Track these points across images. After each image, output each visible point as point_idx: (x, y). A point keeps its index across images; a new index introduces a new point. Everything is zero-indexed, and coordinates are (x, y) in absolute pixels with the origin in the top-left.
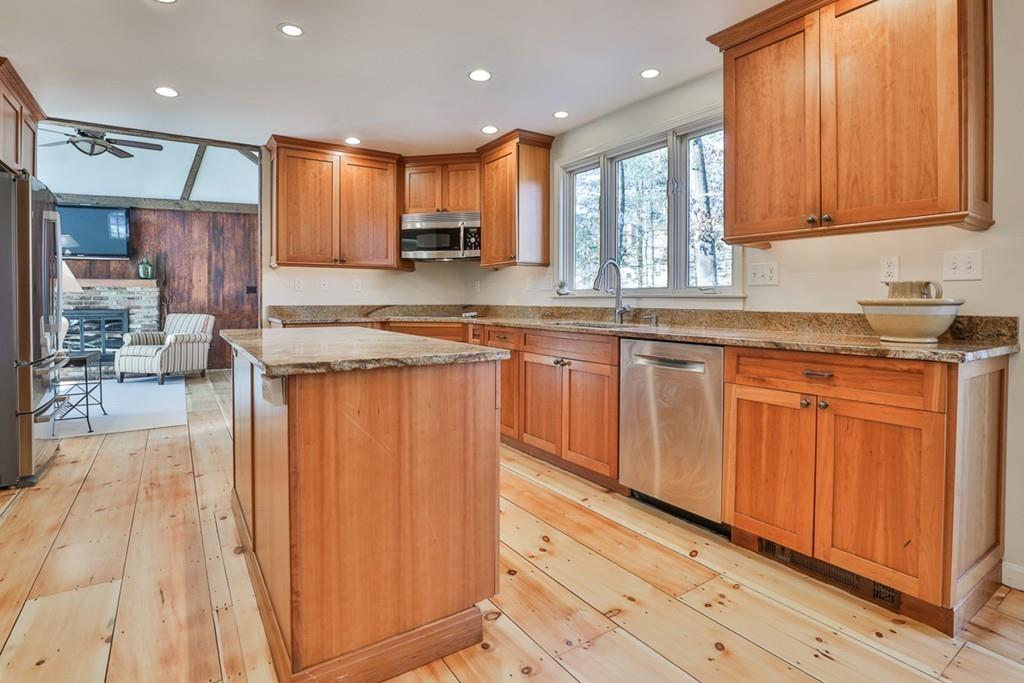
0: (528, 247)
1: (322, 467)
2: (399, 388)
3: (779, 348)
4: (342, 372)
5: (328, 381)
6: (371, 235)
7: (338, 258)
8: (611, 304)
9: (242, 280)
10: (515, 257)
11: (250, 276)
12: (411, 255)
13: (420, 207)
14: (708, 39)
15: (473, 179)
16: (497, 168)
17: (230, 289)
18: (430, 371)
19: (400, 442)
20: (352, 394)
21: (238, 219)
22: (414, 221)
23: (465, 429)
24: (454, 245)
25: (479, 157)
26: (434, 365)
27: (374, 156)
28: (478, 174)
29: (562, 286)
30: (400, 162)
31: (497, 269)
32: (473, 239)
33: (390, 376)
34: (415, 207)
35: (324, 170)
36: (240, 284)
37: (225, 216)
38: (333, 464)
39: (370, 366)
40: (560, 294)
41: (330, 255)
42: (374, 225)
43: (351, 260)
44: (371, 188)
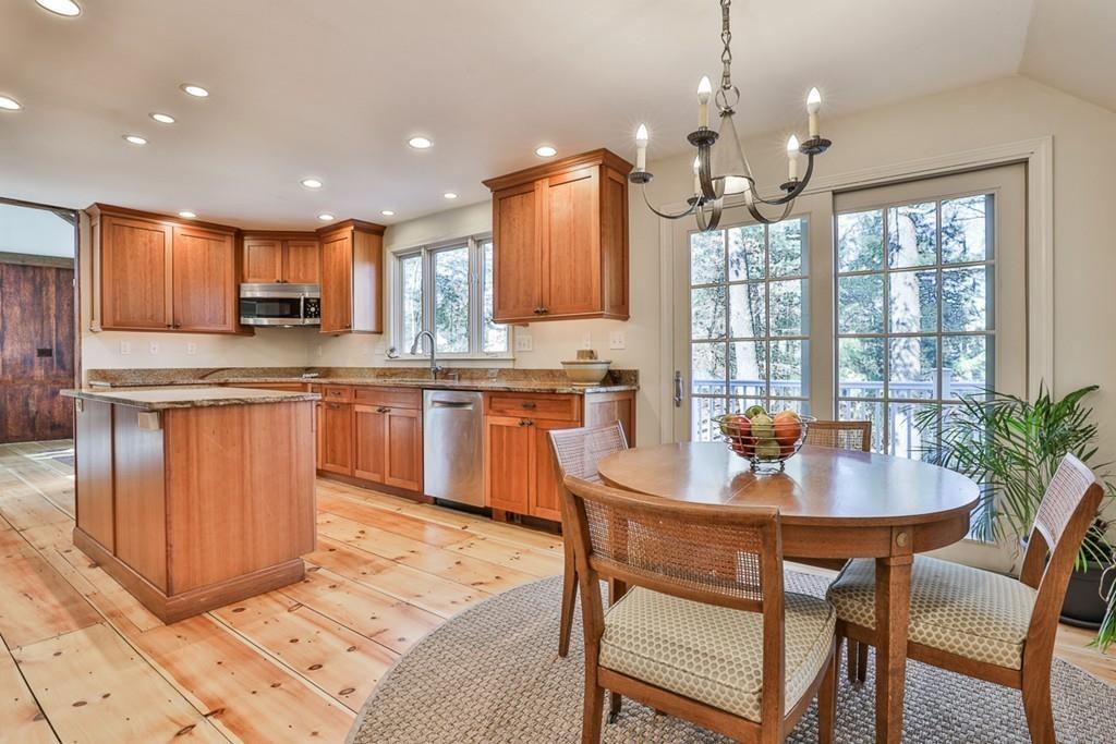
0: (362, 317)
1: (188, 467)
2: (242, 417)
3: (509, 391)
4: (202, 407)
5: (192, 413)
6: (207, 302)
7: (171, 323)
8: (428, 365)
9: (31, 342)
10: (350, 327)
11: (42, 336)
12: (251, 321)
13: (260, 277)
14: (484, 182)
15: (313, 255)
16: (335, 249)
17: (12, 350)
18: (264, 407)
19: (243, 451)
20: (208, 421)
21: (24, 272)
22: (252, 290)
23: (290, 443)
24: (294, 313)
25: (319, 236)
26: (267, 403)
27: (209, 228)
28: (317, 253)
29: (392, 350)
30: (239, 235)
31: (337, 336)
32: (314, 307)
33: (235, 410)
34: (255, 277)
35: (155, 239)
36: (27, 346)
37: (5, 268)
38: (195, 464)
39: (221, 403)
40: (391, 357)
41: (162, 321)
42: (210, 293)
43: (185, 325)
44: (207, 258)
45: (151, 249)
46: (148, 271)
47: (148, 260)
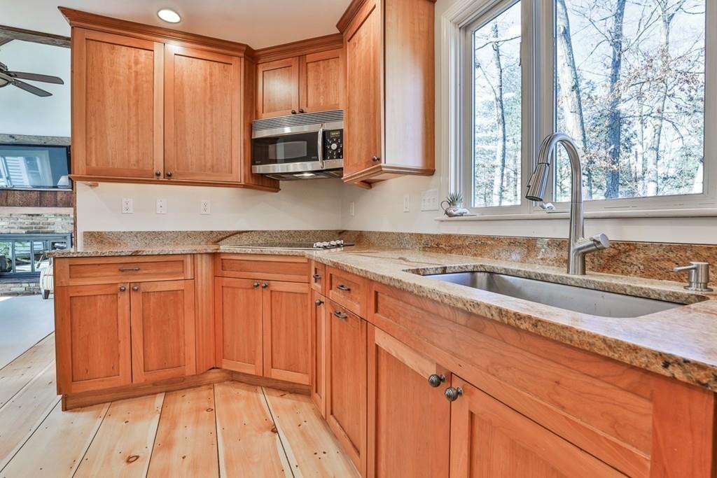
7: (161, 172)
12: (262, 169)
13: (274, 110)
15: (336, 70)
16: (359, 40)
24: (312, 154)
25: (342, 39)
27: (212, 46)
29: (453, 202)
34: (270, 110)
35: (142, 59)
40: (450, 215)
41: (151, 169)
42: (212, 132)
43: (181, 175)
44: (208, 85)
45: (136, 73)
46: (132, 103)
47: (132, 87)
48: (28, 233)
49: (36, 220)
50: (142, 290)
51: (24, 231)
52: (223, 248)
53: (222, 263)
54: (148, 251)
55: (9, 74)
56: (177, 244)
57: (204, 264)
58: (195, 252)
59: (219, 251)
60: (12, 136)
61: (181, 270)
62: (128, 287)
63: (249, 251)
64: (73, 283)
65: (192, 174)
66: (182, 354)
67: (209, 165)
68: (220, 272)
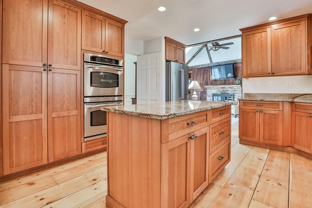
7: (270, 72)
35: (263, 36)
41: (266, 72)
42: (291, 54)
43: (277, 72)
44: (289, 36)
45: (261, 40)
46: (260, 51)
47: (260, 46)
48: (221, 93)
49: (224, 89)
50: (263, 112)
51: (220, 93)
52: (296, 100)
53: (295, 106)
54: (266, 99)
55: (220, 46)
56: (276, 98)
57: (287, 106)
58: (283, 101)
59: (294, 101)
60: (218, 63)
61: (278, 107)
62: (259, 111)
63: (309, 102)
64: (244, 107)
65: (282, 72)
66: (277, 137)
67: (290, 67)
68: (294, 109)
